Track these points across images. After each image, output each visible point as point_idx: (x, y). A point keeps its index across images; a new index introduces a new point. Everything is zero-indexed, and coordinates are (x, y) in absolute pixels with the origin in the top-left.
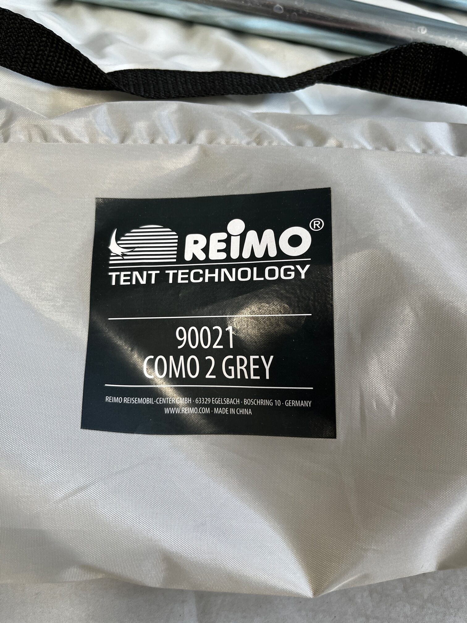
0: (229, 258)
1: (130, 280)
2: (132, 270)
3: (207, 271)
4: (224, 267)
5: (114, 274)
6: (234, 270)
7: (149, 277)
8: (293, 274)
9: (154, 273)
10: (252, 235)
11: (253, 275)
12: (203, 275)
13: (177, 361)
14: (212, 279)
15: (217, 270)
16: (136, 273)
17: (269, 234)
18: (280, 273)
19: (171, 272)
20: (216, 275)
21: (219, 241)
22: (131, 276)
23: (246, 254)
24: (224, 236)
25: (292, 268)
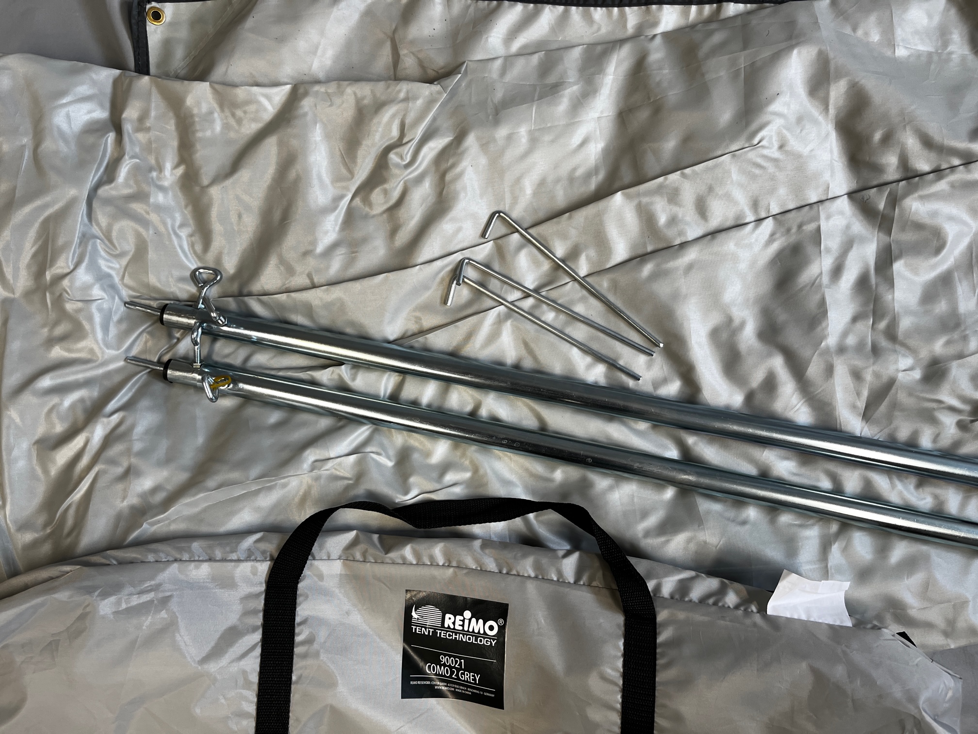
0: (463, 630)
1: (421, 632)
2: (422, 627)
3: (454, 634)
4: (461, 633)
5: (414, 627)
6: (465, 636)
7: (429, 631)
8: (489, 643)
9: (431, 630)
10: (474, 620)
11: (473, 640)
12: (452, 636)
13: (440, 668)
14: (456, 638)
15: (458, 635)
16: (423, 629)
17: (481, 621)
18: (484, 642)
19: (439, 631)
20: (458, 637)
21: (460, 620)
22: (421, 629)
23: (471, 630)
24: (462, 618)
25: (489, 640)
